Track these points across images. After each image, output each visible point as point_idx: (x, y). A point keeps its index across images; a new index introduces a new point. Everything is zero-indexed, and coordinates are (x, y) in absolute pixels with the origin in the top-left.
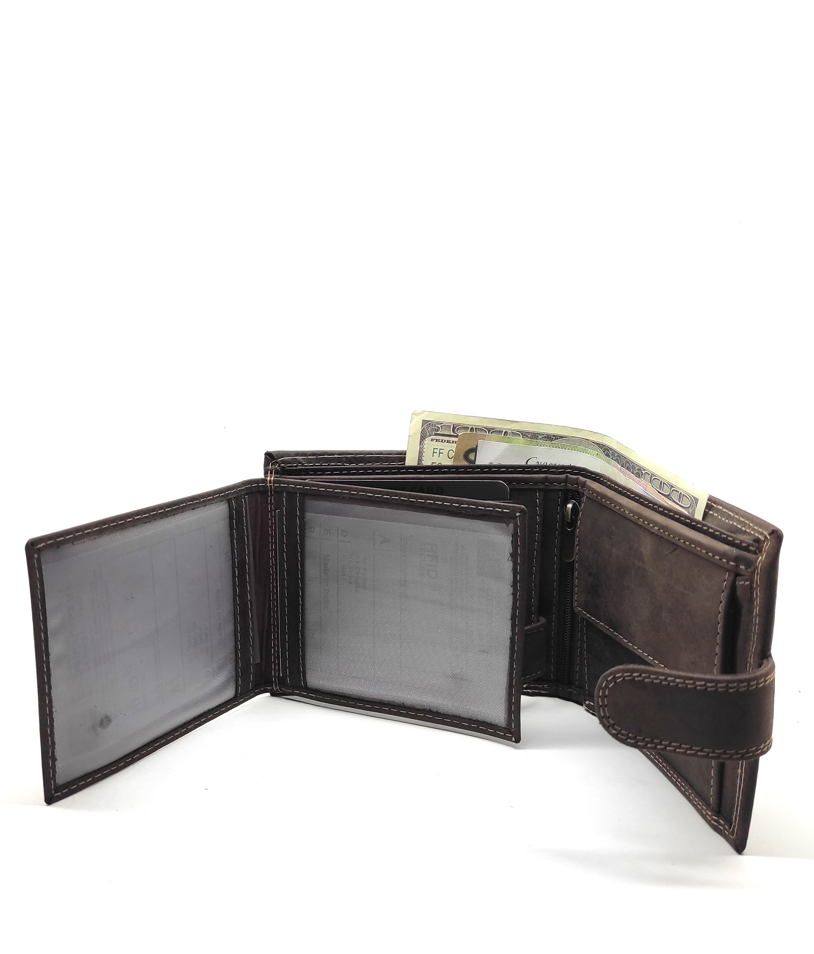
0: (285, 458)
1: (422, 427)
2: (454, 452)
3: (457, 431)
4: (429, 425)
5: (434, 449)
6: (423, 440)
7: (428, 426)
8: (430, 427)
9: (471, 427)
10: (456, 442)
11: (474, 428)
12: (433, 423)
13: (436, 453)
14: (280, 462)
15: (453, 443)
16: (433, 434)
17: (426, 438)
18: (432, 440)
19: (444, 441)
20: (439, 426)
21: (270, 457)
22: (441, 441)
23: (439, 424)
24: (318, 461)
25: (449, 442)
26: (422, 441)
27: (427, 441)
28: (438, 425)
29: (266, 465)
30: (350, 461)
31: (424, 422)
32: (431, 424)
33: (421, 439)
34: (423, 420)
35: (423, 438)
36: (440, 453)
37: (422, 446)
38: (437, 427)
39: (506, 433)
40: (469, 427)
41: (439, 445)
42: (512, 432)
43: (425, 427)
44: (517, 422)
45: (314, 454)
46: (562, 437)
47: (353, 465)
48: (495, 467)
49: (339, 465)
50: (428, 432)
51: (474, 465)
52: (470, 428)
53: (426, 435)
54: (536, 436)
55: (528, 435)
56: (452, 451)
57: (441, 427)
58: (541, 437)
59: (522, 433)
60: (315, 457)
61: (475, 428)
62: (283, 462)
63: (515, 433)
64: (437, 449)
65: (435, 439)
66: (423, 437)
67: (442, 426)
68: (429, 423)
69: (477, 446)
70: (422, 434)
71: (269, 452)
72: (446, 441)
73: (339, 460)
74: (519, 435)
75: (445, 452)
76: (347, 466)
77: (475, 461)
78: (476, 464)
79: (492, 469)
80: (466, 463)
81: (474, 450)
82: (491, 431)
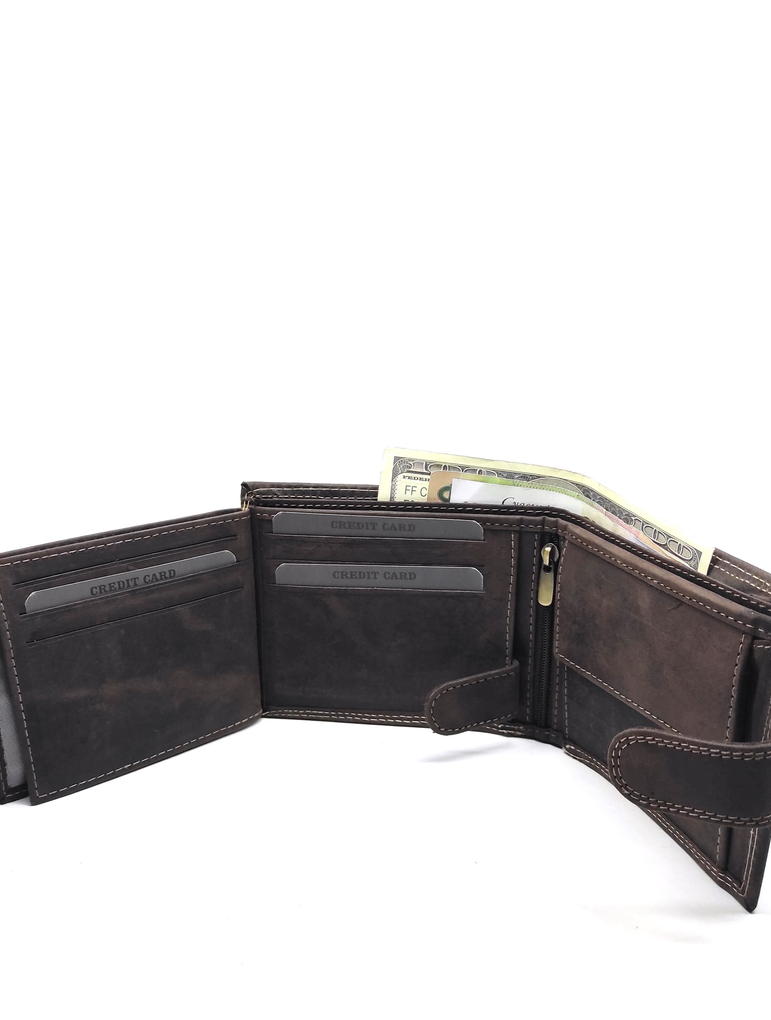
0: (260, 489)
1: (394, 464)
2: (426, 490)
3: (430, 469)
4: (401, 462)
5: (407, 486)
6: (395, 477)
7: (400, 463)
8: (402, 463)
9: (444, 465)
10: (429, 479)
11: (447, 465)
12: (405, 460)
13: (409, 490)
14: (255, 493)
15: (426, 480)
16: (405, 471)
17: (397, 475)
18: (404, 477)
19: (416, 478)
20: (411, 463)
21: (246, 488)
22: (413, 478)
23: (411, 461)
24: (293, 493)
25: (422, 479)
27: (400, 477)
28: (411, 462)
29: (243, 495)
30: (325, 494)
31: (396, 459)
32: (403, 461)
33: (393, 476)
34: (395, 457)
35: (395, 475)
36: (412, 491)
37: (394, 483)
38: (410, 464)
39: (480, 471)
40: (442, 465)
41: (412, 483)
42: (486, 471)
43: (397, 464)
44: (492, 461)
45: (289, 486)
46: (539, 477)
47: (327, 499)
48: (469, 506)
49: (314, 499)
50: (400, 469)
51: (447, 503)
53: (398, 472)
54: (512, 476)
55: (504, 474)
57: (413, 463)
58: (517, 476)
59: (498, 472)
60: (291, 489)
62: (259, 493)
63: (490, 472)
64: (410, 486)
65: (407, 476)
66: (395, 474)
67: (415, 463)
68: (400, 460)
69: (451, 485)
70: (394, 471)
71: (245, 483)
72: (419, 479)
73: (314, 493)
74: (495, 474)
75: (418, 490)
76: (322, 499)
77: (450, 499)
78: (450, 502)
79: (467, 508)
80: (440, 501)
81: (448, 488)
82: (465, 469)
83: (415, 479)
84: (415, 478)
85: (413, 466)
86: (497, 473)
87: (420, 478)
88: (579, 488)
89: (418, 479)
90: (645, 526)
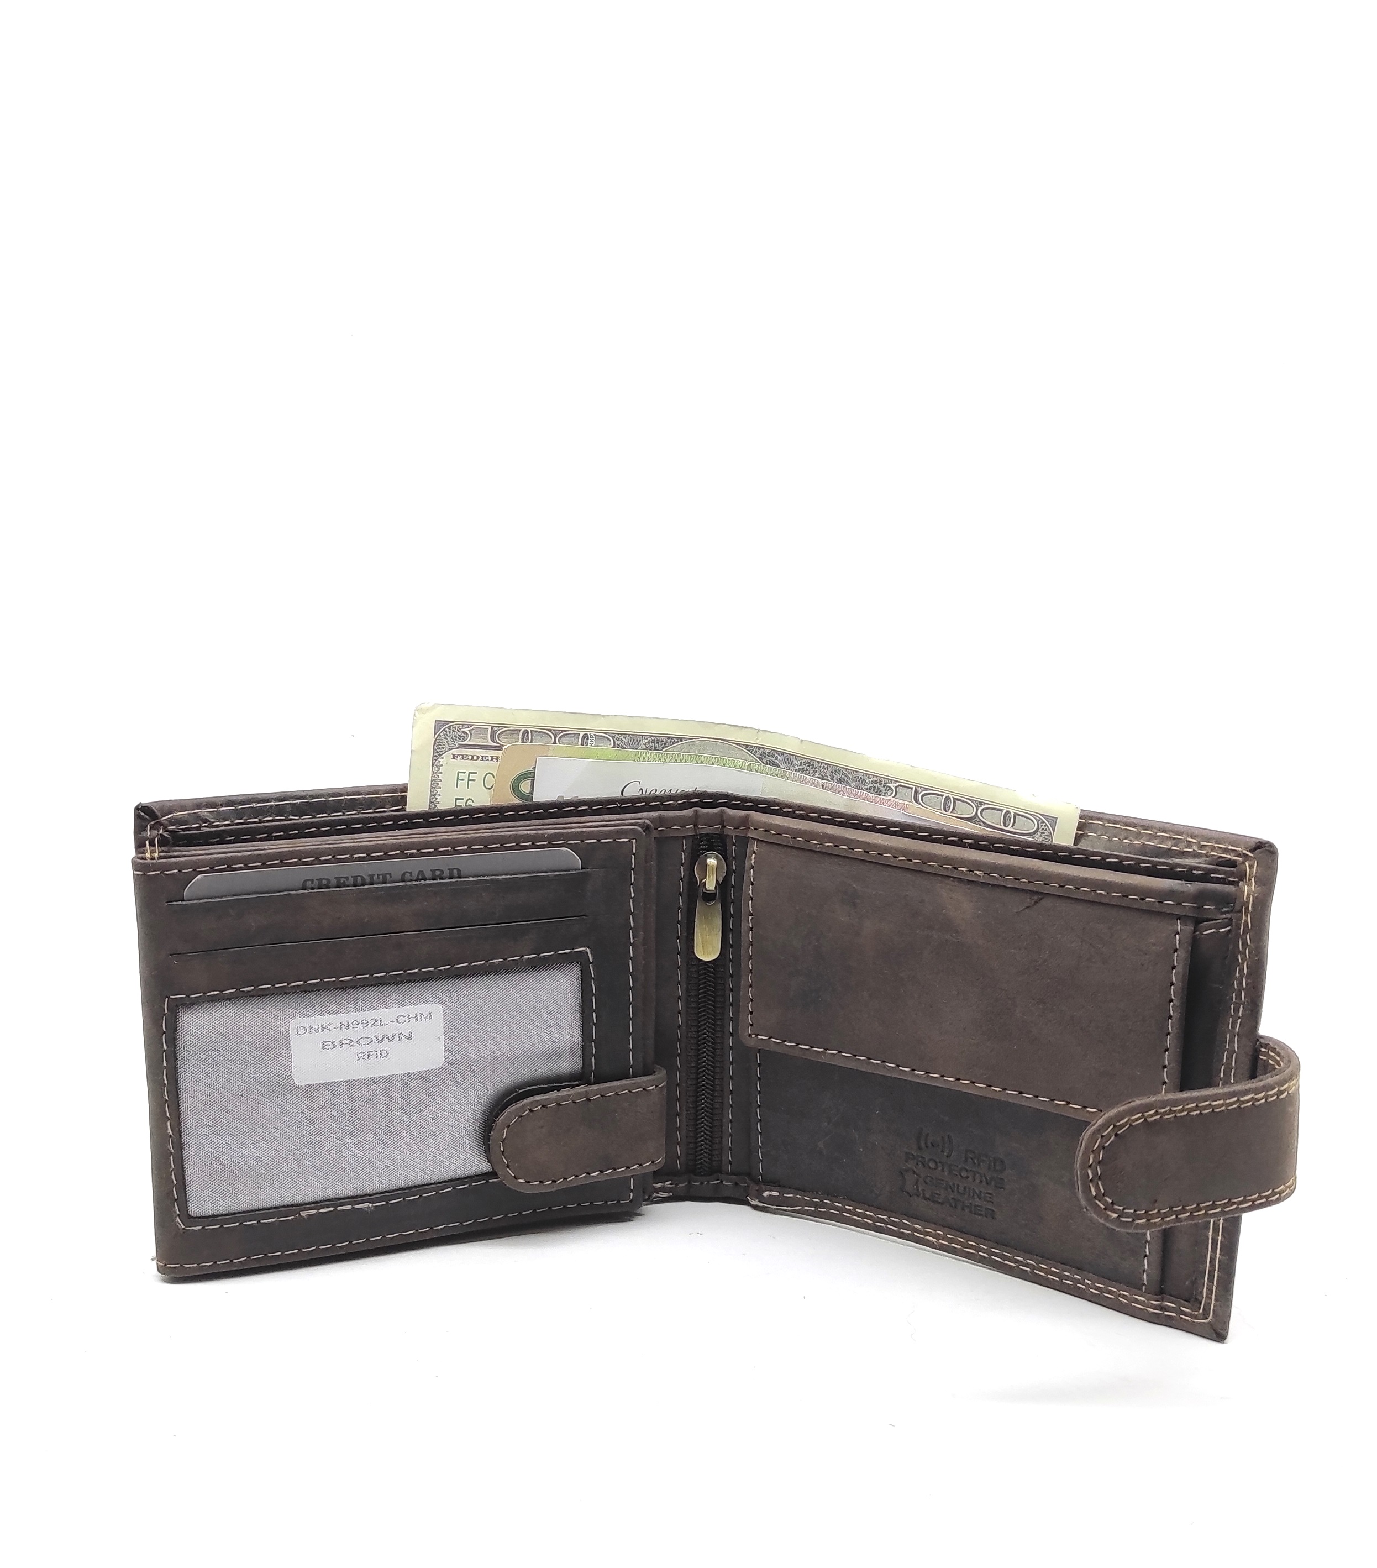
0: (174, 814)
1: (435, 734)
2: (494, 777)
3: (498, 738)
4: (447, 729)
5: (459, 772)
6: (438, 758)
7: (446, 731)
8: (450, 732)
9: (523, 729)
10: (498, 757)
11: (529, 730)
12: (454, 726)
13: (463, 780)
14: (166, 822)
15: (492, 760)
16: (455, 745)
17: (443, 754)
18: (454, 757)
19: (475, 758)
20: (466, 730)
21: (146, 814)
22: (470, 757)
23: (466, 726)
24: (239, 814)
25: (485, 758)
26: (436, 760)
27: (446, 758)
28: (465, 728)
30: (299, 811)
31: (439, 724)
32: (452, 728)
33: (434, 756)
34: (436, 721)
35: (437, 755)
36: (469, 780)
37: (437, 769)
38: (463, 732)
39: (585, 736)
40: (520, 730)
41: (468, 766)
42: (595, 735)
43: (442, 734)
44: (603, 716)
45: (229, 802)
46: (681, 740)
47: (307, 819)
48: (568, 804)
49: (280, 820)
50: (447, 742)
51: (530, 803)
52: (521, 732)
53: (443, 748)
54: (637, 740)
55: (624, 739)
56: (492, 776)
57: (469, 731)
58: (646, 741)
59: (614, 735)
60: (233, 808)
61: (531, 731)
62: (175, 821)
63: (601, 736)
64: (465, 773)
65: (459, 755)
66: (438, 752)
67: (472, 729)
68: (447, 726)
69: (534, 768)
70: (435, 748)
71: (143, 805)
72: (480, 758)
73: (279, 811)
74: (609, 739)
75: (478, 778)
76: (296, 820)
77: (532, 794)
78: (534, 800)
79: (564, 808)
80: (516, 801)
81: (530, 775)
82: (558, 735)
83: (472, 758)
84: (473, 756)
85: (469, 735)
86: (613, 738)
87: (482, 757)
88: (751, 752)
89: (478, 758)
90: (919, 793)
